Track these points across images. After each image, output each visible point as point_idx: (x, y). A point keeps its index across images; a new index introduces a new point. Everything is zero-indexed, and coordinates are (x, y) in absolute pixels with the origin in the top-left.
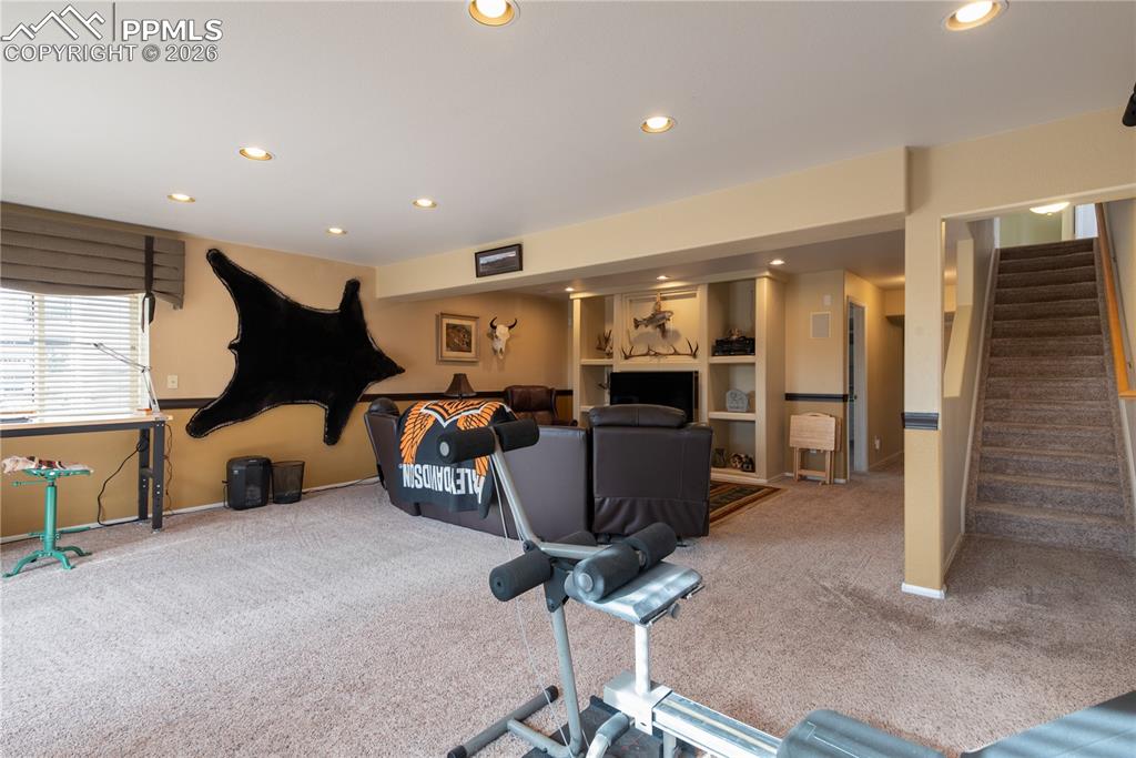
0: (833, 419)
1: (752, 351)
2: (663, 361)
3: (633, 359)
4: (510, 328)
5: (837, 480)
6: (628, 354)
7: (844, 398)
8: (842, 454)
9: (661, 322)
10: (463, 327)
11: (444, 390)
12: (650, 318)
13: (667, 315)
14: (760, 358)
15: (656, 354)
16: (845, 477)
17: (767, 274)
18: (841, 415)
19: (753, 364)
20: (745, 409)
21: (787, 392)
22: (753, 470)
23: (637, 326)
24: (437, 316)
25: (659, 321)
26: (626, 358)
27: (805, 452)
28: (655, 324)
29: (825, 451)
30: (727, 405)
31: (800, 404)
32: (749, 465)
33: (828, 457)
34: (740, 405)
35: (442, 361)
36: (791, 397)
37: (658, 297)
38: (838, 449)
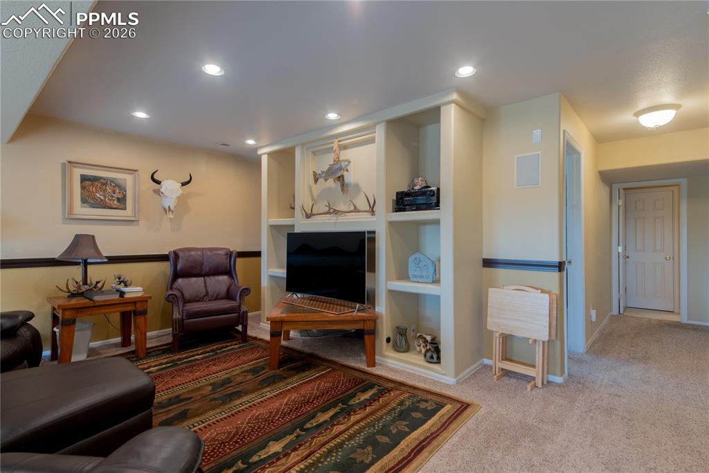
0: (547, 296)
1: (437, 205)
2: (341, 219)
3: (313, 218)
4: (183, 184)
5: (551, 378)
6: (309, 212)
7: (560, 266)
8: (558, 342)
9: (339, 174)
10: (112, 181)
11: (56, 254)
12: (329, 170)
13: (343, 164)
14: (445, 214)
15: (336, 212)
16: (562, 373)
17: (455, 96)
18: (556, 290)
19: (437, 222)
20: (430, 280)
21: (484, 257)
22: (438, 361)
23: (316, 180)
24: (64, 165)
25: (337, 173)
26: (308, 216)
27: (507, 339)
28: (334, 177)
29: (535, 341)
30: (410, 274)
31: (501, 272)
32: (434, 352)
33: (539, 350)
34: (425, 274)
35: (70, 218)
36: (488, 263)
37: (335, 145)
38: (553, 338)
